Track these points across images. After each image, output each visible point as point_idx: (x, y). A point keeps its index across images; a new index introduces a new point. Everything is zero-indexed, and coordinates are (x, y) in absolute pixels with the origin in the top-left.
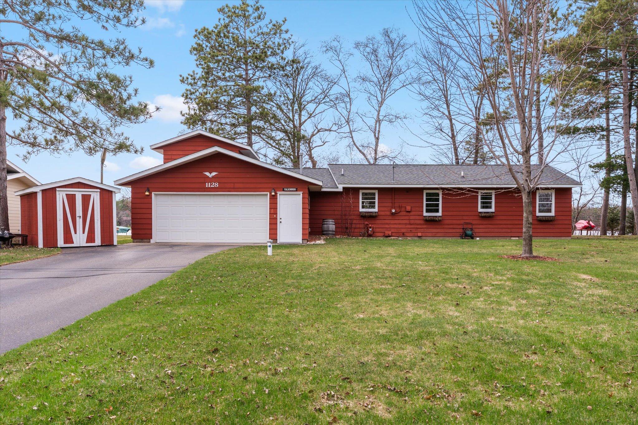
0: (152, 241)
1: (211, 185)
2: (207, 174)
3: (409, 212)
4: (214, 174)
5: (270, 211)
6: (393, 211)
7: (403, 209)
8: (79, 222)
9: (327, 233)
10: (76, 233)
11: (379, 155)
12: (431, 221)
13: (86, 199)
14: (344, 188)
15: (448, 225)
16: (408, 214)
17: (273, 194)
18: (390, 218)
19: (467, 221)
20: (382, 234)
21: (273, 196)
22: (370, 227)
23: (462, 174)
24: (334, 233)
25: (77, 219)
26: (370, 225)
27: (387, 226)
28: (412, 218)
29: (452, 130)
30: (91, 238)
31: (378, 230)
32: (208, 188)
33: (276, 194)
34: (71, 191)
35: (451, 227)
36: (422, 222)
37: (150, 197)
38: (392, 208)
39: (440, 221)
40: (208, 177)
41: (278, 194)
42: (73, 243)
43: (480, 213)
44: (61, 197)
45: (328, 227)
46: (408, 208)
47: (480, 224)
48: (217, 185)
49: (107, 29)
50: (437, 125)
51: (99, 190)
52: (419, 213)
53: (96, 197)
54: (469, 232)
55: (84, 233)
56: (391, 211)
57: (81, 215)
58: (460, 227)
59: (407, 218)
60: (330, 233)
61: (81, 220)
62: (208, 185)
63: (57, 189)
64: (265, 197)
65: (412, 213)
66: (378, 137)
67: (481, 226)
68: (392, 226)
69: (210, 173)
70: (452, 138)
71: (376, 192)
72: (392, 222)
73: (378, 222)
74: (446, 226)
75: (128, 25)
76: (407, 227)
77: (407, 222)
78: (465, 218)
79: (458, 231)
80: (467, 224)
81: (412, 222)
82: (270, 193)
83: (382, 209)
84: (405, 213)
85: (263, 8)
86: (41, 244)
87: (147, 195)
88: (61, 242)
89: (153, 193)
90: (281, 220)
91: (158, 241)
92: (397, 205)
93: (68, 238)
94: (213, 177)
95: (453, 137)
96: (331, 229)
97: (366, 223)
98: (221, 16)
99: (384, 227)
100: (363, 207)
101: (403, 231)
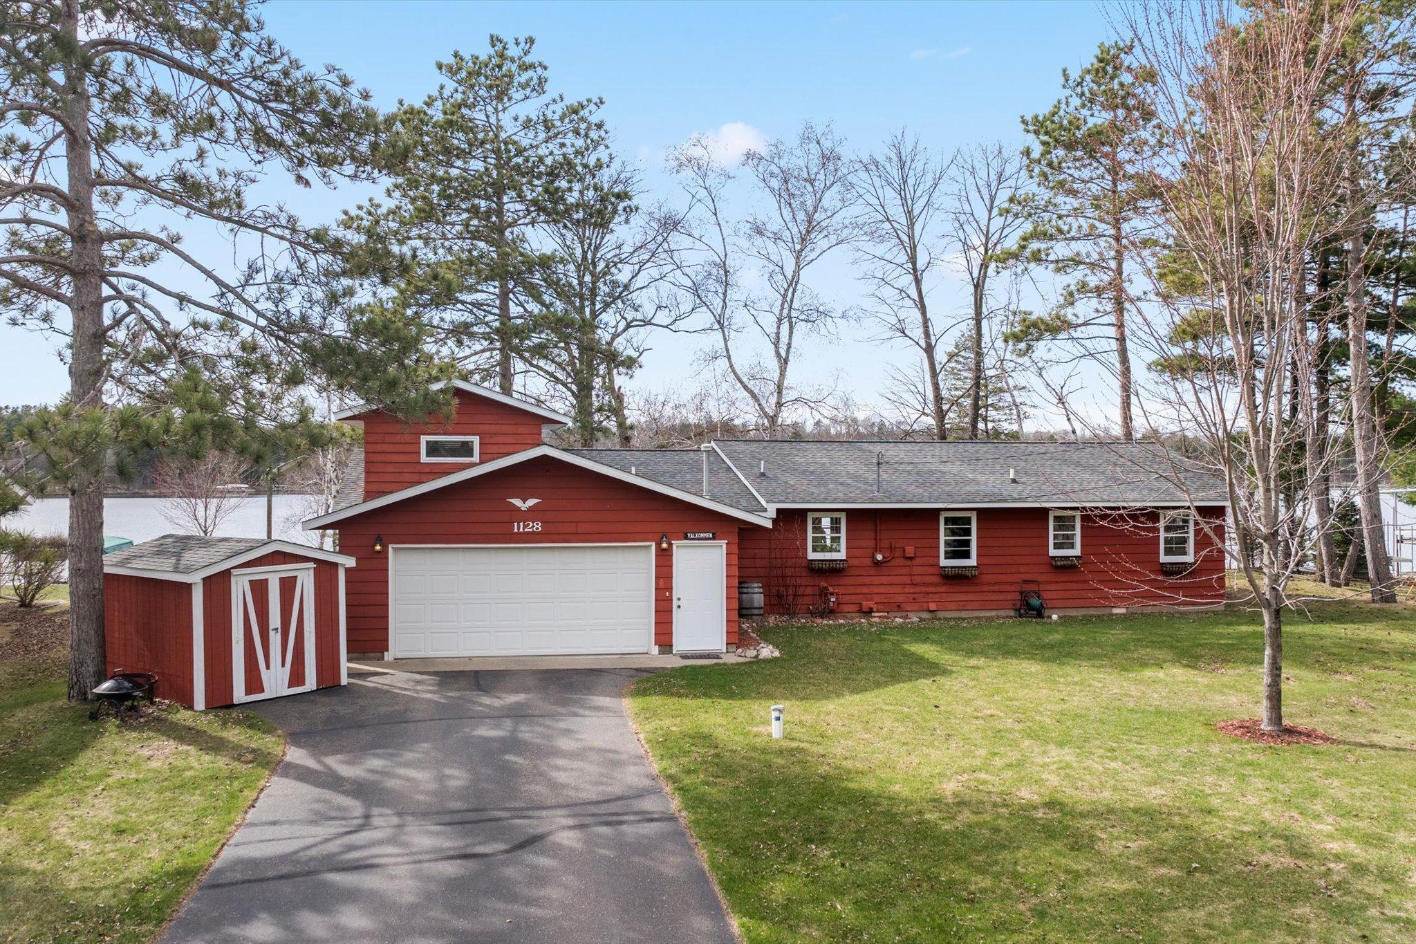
0: (388, 657)
1: (525, 527)
2: (517, 502)
3: (911, 558)
4: (531, 502)
5: (657, 583)
6: (879, 557)
7: (898, 553)
8: (275, 639)
9: (749, 612)
10: (268, 668)
11: (788, 396)
12: (956, 578)
13: (288, 585)
14: (778, 511)
15: (990, 584)
16: (908, 563)
17: (665, 546)
18: (872, 571)
19: (1028, 577)
20: (855, 608)
21: (664, 550)
22: (832, 594)
23: (1012, 476)
24: (762, 612)
25: (272, 633)
26: (831, 589)
27: (865, 590)
28: (917, 570)
29: (927, 335)
30: (297, 677)
31: (846, 598)
32: (519, 533)
33: (670, 545)
34: (258, 573)
35: (997, 588)
36: (936, 579)
37: (384, 553)
38: (876, 549)
39: (974, 577)
40: (519, 509)
41: (674, 547)
42: (262, 690)
43: (1053, 558)
44: (240, 588)
45: (751, 600)
46: (910, 551)
47: (1051, 583)
48: (538, 527)
49: (307, 183)
50: (894, 321)
51: (312, 565)
52: (931, 561)
53: (306, 580)
54: (1035, 602)
55: (283, 665)
56: (873, 557)
57: (279, 626)
58: (1013, 588)
59: (905, 571)
60: (756, 612)
61: (279, 635)
62: (518, 527)
63: (234, 572)
64: (643, 552)
65: (918, 561)
66: (787, 357)
67: (1054, 587)
68: (876, 590)
69: (524, 501)
70: (925, 350)
71: (843, 517)
72: (877, 580)
73: (846, 580)
74: (986, 589)
75: (356, 176)
76: (907, 590)
77: (907, 580)
78: (1022, 569)
79: (1010, 596)
80: (1026, 582)
81: (917, 579)
82: (658, 545)
83: (857, 552)
84: (902, 562)
85: (545, 68)
86: (200, 701)
87: (378, 552)
88: (239, 694)
89: (390, 547)
90: (679, 603)
91: (399, 655)
92: (885, 544)
93: (253, 683)
94: (530, 509)
95: (929, 350)
96: (756, 605)
97: (824, 584)
98: (444, 79)
99: (858, 591)
100: (814, 550)
101: (900, 598)
